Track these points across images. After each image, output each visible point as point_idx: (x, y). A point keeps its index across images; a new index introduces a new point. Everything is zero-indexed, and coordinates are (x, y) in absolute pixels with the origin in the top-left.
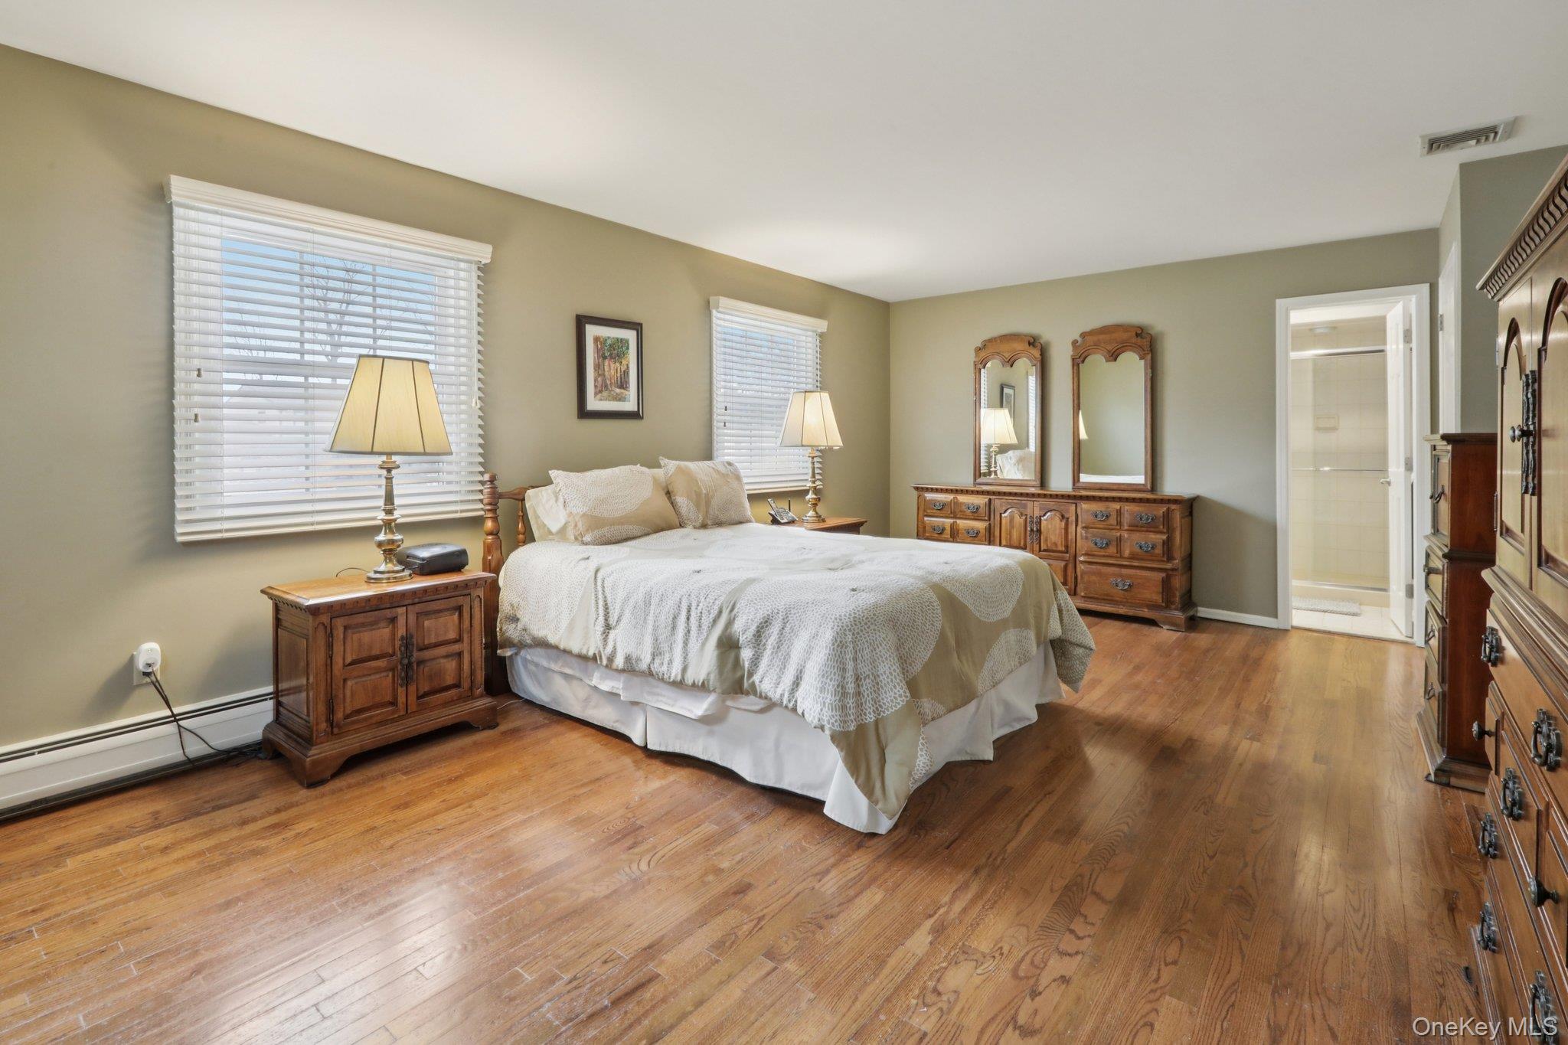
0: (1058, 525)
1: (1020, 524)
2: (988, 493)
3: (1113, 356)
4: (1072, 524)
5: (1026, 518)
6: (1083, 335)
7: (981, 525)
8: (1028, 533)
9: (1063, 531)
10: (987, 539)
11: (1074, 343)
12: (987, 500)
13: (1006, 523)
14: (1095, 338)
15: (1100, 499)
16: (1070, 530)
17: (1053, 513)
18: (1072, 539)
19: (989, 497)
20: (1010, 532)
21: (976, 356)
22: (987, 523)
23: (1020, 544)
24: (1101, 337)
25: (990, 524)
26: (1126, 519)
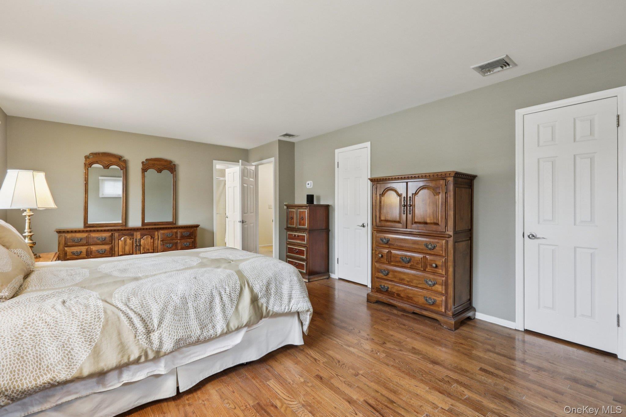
0: (149, 241)
1: (130, 243)
2: (112, 230)
3: (160, 171)
4: (156, 240)
5: (133, 240)
6: (147, 160)
7: (107, 247)
8: (134, 247)
9: (152, 243)
10: (111, 253)
11: (143, 163)
12: (110, 234)
13: (122, 244)
14: (153, 162)
15: (169, 228)
16: (155, 243)
17: (147, 236)
18: (156, 246)
19: (111, 232)
20: (124, 248)
21: (86, 161)
22: (111, 245)
23: (130, 252)
24: (156, 162)
25: (112, 246)
26: (179, 235)
